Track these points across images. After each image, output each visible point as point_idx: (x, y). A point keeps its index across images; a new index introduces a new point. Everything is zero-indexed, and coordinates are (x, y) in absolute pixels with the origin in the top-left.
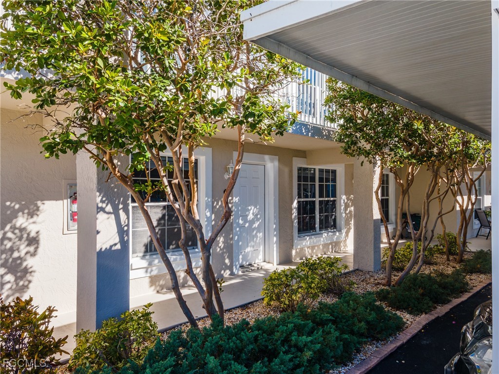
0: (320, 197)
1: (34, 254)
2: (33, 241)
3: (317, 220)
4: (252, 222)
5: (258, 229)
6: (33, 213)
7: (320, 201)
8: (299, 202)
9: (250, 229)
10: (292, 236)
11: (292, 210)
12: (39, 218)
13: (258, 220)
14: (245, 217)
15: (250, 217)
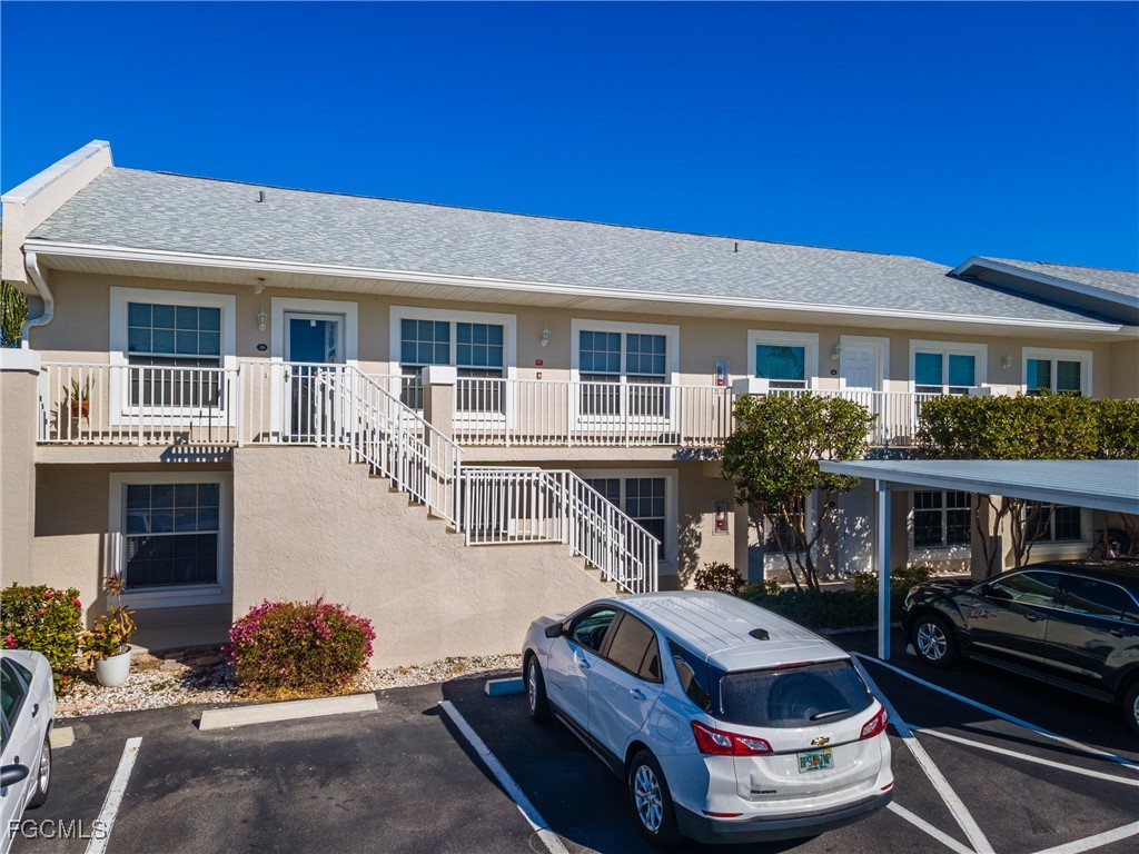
0: (948, 506)
1: (699, 546)
2: (699, 538)
3: (945, 532)
4: (860, 532)
5: (867, 539)
6: (698, 521)
7: (948, 512)
8: (915, 513)
9: (858, 538)
10: (907, 548)
11: (907, 521)
12: (701, 524)
13: (867, 530)
14: (852, 527)
15: (858, 526)
